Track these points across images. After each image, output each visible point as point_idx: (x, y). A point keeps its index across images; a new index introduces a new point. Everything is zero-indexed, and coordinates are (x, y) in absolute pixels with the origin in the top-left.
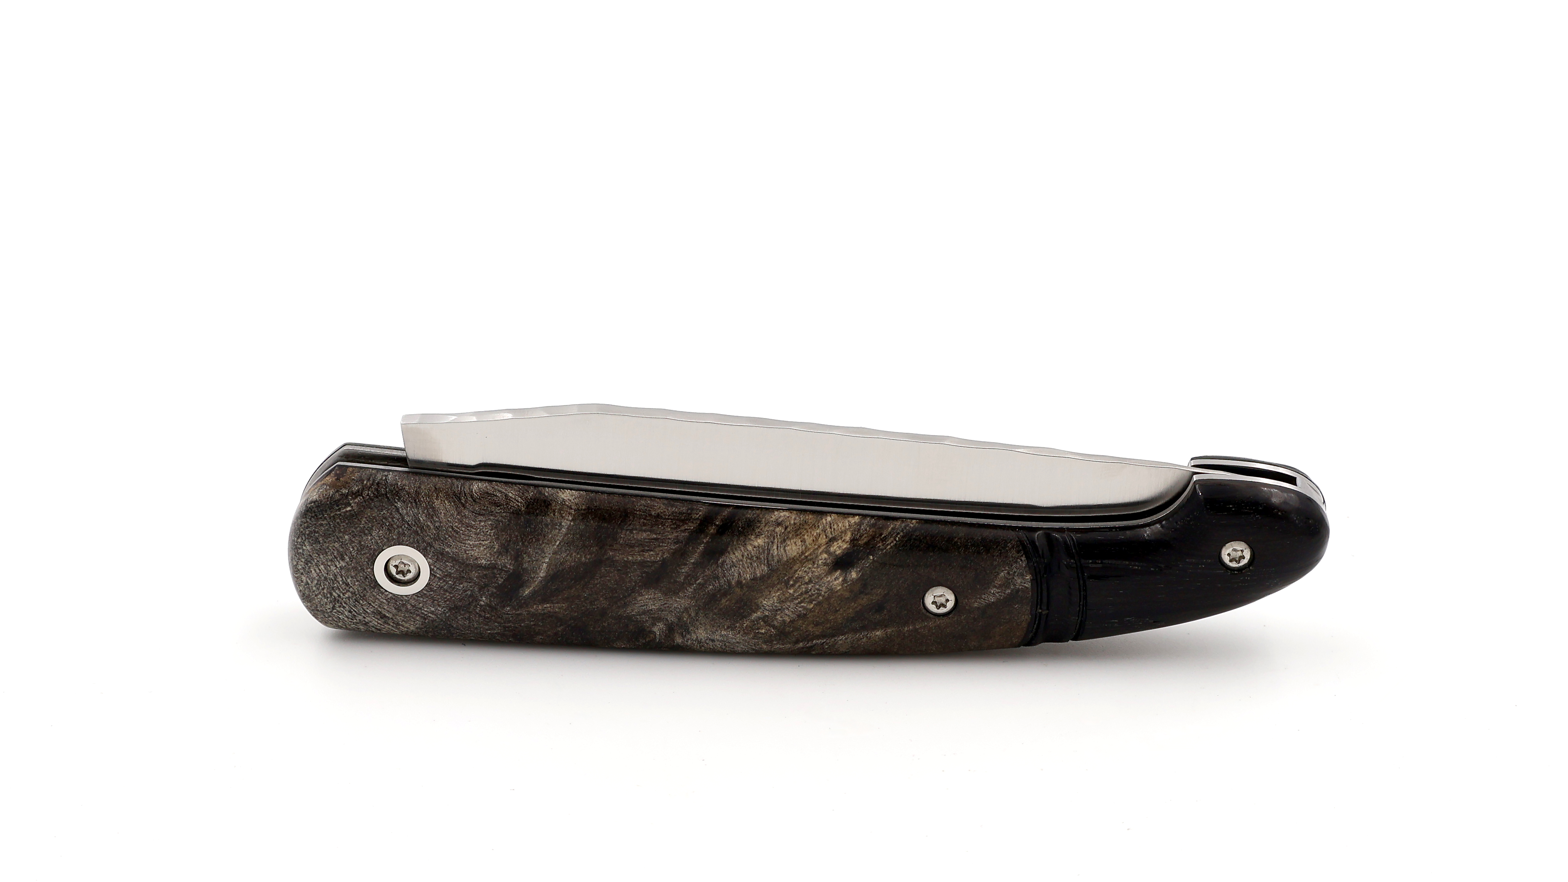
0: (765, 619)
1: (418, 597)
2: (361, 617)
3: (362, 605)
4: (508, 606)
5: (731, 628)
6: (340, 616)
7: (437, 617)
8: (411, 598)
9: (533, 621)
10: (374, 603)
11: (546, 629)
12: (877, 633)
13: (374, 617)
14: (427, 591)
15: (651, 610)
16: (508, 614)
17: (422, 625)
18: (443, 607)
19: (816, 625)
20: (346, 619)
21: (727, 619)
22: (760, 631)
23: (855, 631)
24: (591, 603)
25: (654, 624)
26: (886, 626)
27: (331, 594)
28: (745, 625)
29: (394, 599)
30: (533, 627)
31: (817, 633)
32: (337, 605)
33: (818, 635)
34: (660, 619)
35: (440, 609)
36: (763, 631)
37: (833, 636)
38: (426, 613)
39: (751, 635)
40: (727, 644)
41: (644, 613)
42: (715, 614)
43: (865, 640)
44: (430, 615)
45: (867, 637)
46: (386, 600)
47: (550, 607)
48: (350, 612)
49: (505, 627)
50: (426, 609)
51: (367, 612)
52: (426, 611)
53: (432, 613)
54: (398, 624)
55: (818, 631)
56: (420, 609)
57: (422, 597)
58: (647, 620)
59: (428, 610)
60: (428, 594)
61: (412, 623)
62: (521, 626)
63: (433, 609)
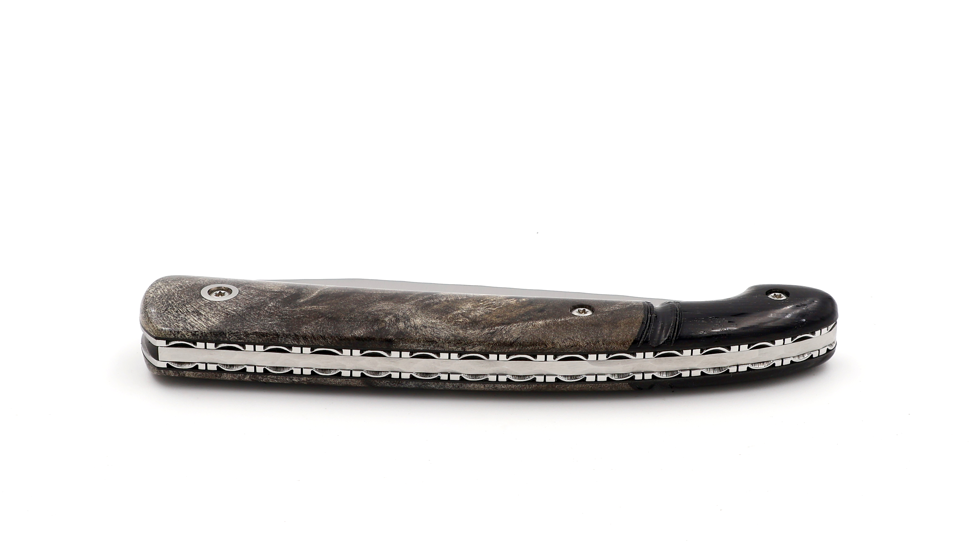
0: (463, 314)
1: (227, 302)
2: (183, 316)
3: (187, 308)
4: (288, 306)
5: (440, 318)
6: (169, 316)
7: (237, 313)
8: (222, 303)
9: (302, 315)
10: (195, 306)
11: (311, 320)
12: (540, 323)
13: (193, 315)
14: (234, 299)
15: (385, 309)
16: (286, 311)
17: (225, 319)
18: (243, 307)
19: (498, 317)
20: (172, 317)
21: (437, 314)
22: (459, 320)
23: (524, 321)
24: (345, 306)
25: (386, 316)
26: (546, 319)
27: (167, 302)
28: (449, 317)
29: (210, 303)
30: (302, 318)
31: (498, 322)
32: (169, 308)
33: (499, 323)
34: (390, 314)
35: (240, 308)
36: (461, 320)
37: (508, 324)
38: (229, 311)
39: (453, 323)
40: (435, 330)
41: (380, 310)
42: (429, 311)
43: (530, 327)
44: (232, 312)
45: (532, 325)
46: (204, 304)
47: (316, 307)
48: (177, 312)
49: (282, 319)
50: (230, 309)
51: (188, 311)
52: (230, 310)
53: (234, 311)
54: (208, 320)
55: (499, 320)
56: (226, 308)
57: (229, 302)
58: (381, 314)
59: (232, 309)
60: (234, 301)
61: (218, 318)
62: (293, 318)
63: (235, 308)
